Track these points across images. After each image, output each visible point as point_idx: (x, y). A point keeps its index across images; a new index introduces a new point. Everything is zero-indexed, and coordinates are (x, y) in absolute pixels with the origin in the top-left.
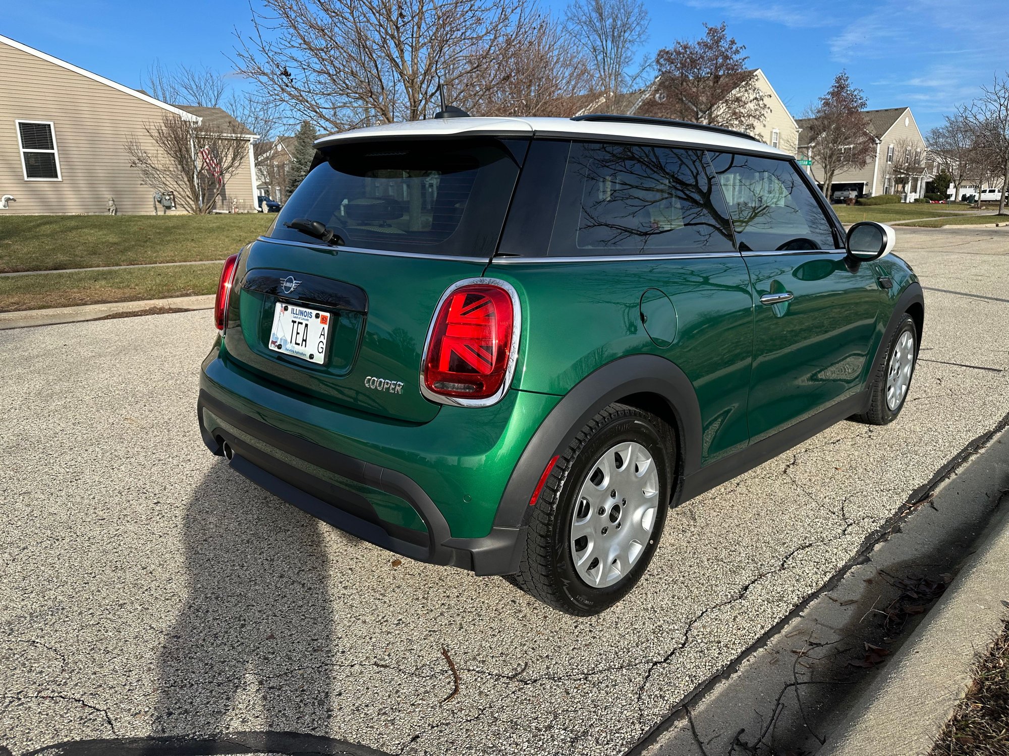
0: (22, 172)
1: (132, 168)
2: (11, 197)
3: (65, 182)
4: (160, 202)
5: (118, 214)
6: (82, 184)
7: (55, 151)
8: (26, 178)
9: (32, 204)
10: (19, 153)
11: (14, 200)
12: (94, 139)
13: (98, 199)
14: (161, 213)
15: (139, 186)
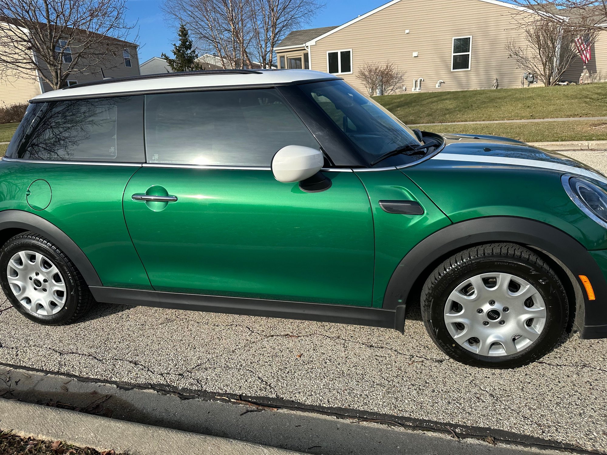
0: (451, 67)
1: (509, 59)
2: (442, 81)
3: (472, 70)
4: (526, 79)
5: (499, 88)
6: (482, 71)
7: (470, 53)
8: (452, 70)
9: (453, 84)
10: (451, 56)
11: (444, 82)
12: (493, 43)
13: (489, 79)
14: (526, 86)
15: (515, 69)
